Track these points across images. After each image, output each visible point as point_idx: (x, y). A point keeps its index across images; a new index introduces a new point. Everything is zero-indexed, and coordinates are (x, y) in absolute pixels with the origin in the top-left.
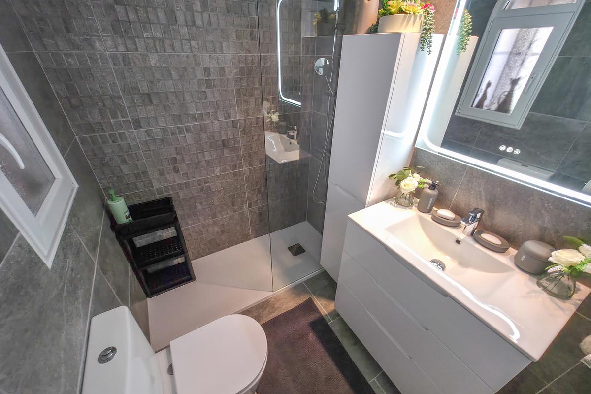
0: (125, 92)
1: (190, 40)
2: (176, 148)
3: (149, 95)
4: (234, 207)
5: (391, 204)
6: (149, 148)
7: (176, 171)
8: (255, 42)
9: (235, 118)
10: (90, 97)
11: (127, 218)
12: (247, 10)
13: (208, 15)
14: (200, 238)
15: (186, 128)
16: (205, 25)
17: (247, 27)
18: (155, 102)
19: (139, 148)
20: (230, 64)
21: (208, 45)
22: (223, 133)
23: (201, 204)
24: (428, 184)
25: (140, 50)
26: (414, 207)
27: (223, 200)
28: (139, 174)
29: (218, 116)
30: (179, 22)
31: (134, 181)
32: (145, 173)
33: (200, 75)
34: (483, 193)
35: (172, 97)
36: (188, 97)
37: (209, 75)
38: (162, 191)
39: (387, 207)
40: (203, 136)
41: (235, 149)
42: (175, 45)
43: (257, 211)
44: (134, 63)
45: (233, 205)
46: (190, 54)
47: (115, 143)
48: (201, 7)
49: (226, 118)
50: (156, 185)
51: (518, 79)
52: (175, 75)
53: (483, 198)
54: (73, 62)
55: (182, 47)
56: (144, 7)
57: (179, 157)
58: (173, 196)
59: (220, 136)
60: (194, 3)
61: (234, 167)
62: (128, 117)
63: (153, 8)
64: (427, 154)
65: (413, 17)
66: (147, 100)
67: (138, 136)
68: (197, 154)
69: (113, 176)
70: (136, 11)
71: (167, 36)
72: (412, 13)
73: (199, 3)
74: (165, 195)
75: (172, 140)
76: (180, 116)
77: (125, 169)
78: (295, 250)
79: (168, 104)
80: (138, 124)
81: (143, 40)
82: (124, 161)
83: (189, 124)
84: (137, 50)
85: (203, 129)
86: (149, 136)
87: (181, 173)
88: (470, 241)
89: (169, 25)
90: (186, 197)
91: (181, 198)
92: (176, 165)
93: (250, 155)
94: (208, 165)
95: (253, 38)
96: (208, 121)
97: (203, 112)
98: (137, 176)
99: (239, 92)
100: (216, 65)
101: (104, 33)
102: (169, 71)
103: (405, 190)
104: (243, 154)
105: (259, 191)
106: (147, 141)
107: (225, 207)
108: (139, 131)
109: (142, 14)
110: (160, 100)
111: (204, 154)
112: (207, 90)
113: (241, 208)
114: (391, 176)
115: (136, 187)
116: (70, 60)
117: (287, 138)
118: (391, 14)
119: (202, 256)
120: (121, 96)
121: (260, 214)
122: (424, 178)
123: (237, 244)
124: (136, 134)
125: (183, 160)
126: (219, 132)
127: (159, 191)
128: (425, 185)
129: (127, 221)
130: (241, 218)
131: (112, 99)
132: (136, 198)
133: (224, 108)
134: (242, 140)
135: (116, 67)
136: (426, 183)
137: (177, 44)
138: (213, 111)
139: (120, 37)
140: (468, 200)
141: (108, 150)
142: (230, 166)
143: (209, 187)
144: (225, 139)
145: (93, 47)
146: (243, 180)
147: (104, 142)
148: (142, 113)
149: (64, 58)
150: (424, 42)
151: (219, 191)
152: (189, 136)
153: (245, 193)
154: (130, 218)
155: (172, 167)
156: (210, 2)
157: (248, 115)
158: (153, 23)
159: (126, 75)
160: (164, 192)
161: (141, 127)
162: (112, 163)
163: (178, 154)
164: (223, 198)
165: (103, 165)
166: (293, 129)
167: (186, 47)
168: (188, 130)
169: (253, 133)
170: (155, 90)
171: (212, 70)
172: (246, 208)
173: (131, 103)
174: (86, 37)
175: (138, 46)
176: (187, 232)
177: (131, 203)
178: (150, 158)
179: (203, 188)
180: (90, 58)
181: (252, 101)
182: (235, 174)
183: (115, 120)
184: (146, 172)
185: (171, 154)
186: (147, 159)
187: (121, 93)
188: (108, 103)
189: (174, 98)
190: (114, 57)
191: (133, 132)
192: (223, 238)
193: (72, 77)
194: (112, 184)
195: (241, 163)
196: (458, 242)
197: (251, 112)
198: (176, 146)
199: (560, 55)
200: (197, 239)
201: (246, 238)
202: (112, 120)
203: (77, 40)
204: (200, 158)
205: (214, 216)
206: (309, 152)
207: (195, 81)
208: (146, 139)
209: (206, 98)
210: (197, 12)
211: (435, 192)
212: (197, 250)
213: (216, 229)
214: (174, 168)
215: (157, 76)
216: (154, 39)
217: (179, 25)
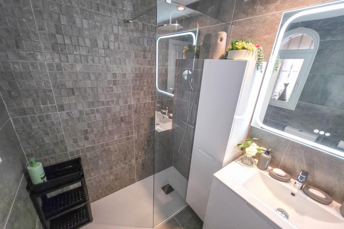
0: (55, 87)
1: (105, 57)
2: (88, 124)
3: (72, 89)
4: (126, 161)
5: (239, 163)
6: (68, 124)
7: (86, 139)
8: (146, 60)
9: (130, 103)
10: (27, 91)
11: (42, 178)
12: (142, 43)
13: (118, 44)
14: (99, 185)
15: (97, 110)
16: (116, 49)
17: (142, 51)
18: (76, 94)
19: (60, 124)
20: (130, 71)
21: (117, 60)
22: (122, 113)
23: (102, 160)
24: (264, 150)
25: (70, 61)
26: (254, 166)
27: (118, 157)
28: (57, 143)
29: (120, 102)
30: (99, 46)
31: (53, 148)
32: (62, 142)
33: (109, 77)
34: (304, 159)
35: (89, 91)
36: (100, 90)
37: (116, 77)
38: (74, 154)
39: (236, 165)
40: (108, 115)
41: (129, 123)
42: (95, 59)
43: (141, 162)
44: (65, 69)
45: (125, 160)
46: (104, 65)
47: (42, 121)
48: (114, 39)
49: (124, 103)
50: (70, 149)
51: (288, 84)
52: (93, 77)
53: (304, 162)
54: (18, 68)
55: (100, 60)
56: (76, 37)
57: (89, 130)
58: (82, 157)
59: (120, 115)
60: (110, 37)
61: (128, 134)
62: (55, 104)
63: (82, 38)
64: (259, 130)
65: (252, 52)
66: (71, 92)
67: (60, 116)
68: (103, 127)
69: (36, 145)
70: (71, 38)
71: (90, 54)
72: (251, 49)
73: (113, 37)
74: (76, 156)
75: (86, 118)
76: (93, 102)
77: (47, 140)
78: (166, 190)
79: (86, 95)
80: (62, 108)
81: (73, 55)
82: (47, 134)
83: (99, 108)
84: (68, 61)
85: (108, 110)
86: (69, 116)
87: (90, 140)
88: (301, 193)
89: (92, 48)
90: (91, 157)
91: (88, 158)
92: (87, 135)
93: (138, 126)
94: (110, 134)
95: (145, 57)
96: (112, 106)
97: (110, 100)
98: (56, 144)
99: (134, 88)
100: (121, 72)
101: (45, 50)
102: (89, 74)
103: (249, 155)
104: (134, 126)
105: (143, 149)
106: (67, 120)
107: (119, 162)
108: (62, 113)
109: (74, 41)
110: (80, 93)
111: (108, 127)
112: (114, 87)
113: (130, 161)
114: (238, 145)
115: (54, 152)
116: (16, 66)
117: (162, 114)
118: (237, 49)
119: (99, 199)
120: (52, 90)
121: (143, 164)
122: (260, 146)
123: (126, 186)
124: (59, 115)
125: (92, 131)
126: (120, 112)
127: (72, 154)
128: (262, 151)
129: (42, 181)
130: (130, 168)
131: (44, 91)
132: (52, 161)
133: (124, 97)
134: (134, 117)
135: (51, 72)
136: (262, 150)
137: (96, 59)
138: (116, 99)
139: (57, 53)
140: (293, 163)
141: (35, 127)
142: (124, 133)
143: (109, 148)
144: (123, 117)
145: (36, 59)
146: (133, 142)
147: (33, 122)
148: (66, 101)
149: (11, 64)
150: (258, 65)
151: (116, 151)
152: (98, 116)
153: (133, 151)
154: (45, 179)
155: (83, 137)
156: (120, 37)
157: (139, 102)
158: (81, 46)
159: (57, 77)
160: (75, 154)
161: (63, 110)
162: (37, 136)
163: (89, 127)
164: (119, 155)
165: (29, 138)
166: (165, 109)
167: (102, 61)
168: (98, 111)
169: (142, 112)
170: (78, 86)
171: (118, 75)
172: (134, 161)
173: (59, 94)
174: (31, 52)
175: (69, 59)
176: (90, 182)
177: (47, 164)
178: (68, 131)
179: (105, 149)
180: (32, 65)
181: (142, 93)
182: (128, 139)
183: (45, 106)
184: (64, 141)
185: (84, 128)
186: (65, 131)
187: (52, 88)
188: (41, 95)
189: (90, 91)
190: (50, 66)
191: (58, 113)
192: (116, 184)
193: (15, 77)
194: (34, 151)
195: (133, 131)
196: (293, 194)
197: (141, 99)
198: (89, 122)
199: (310, 73)
200: (97, 186)
201: (132, 181)
202: (42, 106)
203: (24, 53)
204: (104, 129)
205: (111, 168)
206: (175, 123)
207: (106, 81)
208: (67, 118)
209: (112, 91)
210: (111, 41)
211: (269, 157)
212: (96, 195)
213: (112, 177)
214: (85, 137)
215: (80, 77)
216: (81, 56)
217: (99, 48)
